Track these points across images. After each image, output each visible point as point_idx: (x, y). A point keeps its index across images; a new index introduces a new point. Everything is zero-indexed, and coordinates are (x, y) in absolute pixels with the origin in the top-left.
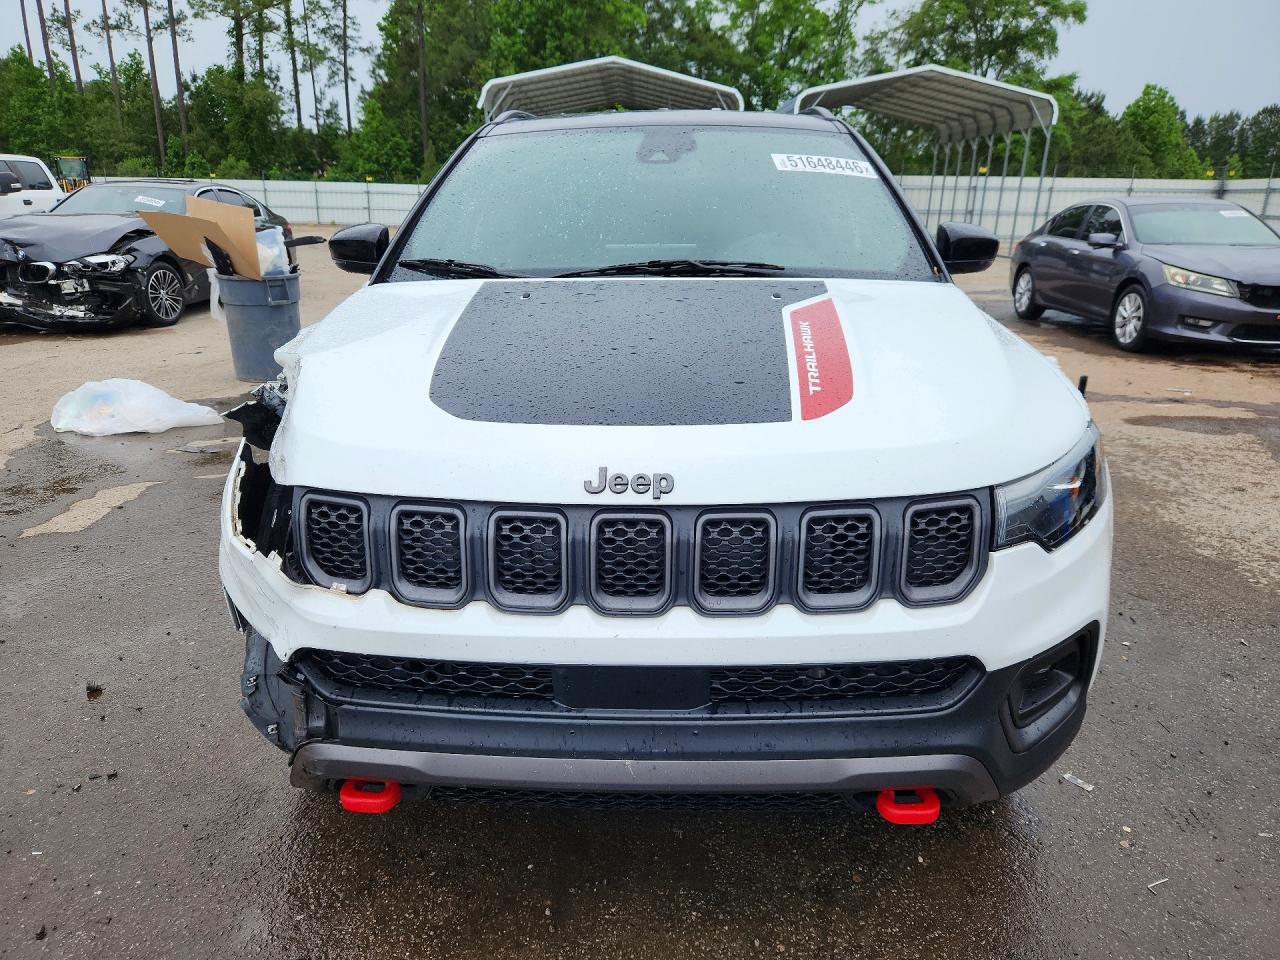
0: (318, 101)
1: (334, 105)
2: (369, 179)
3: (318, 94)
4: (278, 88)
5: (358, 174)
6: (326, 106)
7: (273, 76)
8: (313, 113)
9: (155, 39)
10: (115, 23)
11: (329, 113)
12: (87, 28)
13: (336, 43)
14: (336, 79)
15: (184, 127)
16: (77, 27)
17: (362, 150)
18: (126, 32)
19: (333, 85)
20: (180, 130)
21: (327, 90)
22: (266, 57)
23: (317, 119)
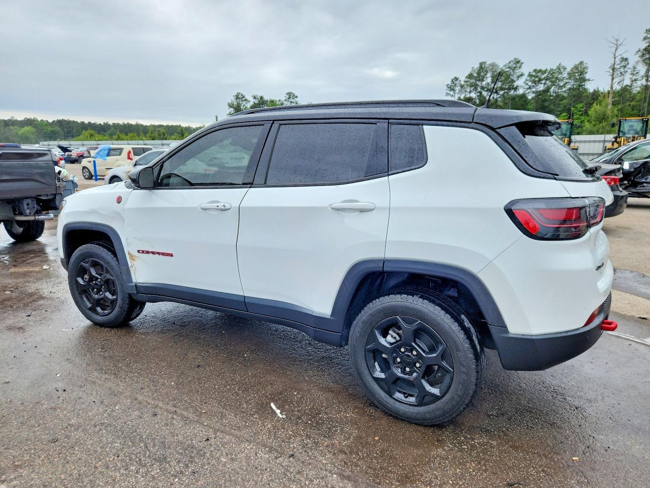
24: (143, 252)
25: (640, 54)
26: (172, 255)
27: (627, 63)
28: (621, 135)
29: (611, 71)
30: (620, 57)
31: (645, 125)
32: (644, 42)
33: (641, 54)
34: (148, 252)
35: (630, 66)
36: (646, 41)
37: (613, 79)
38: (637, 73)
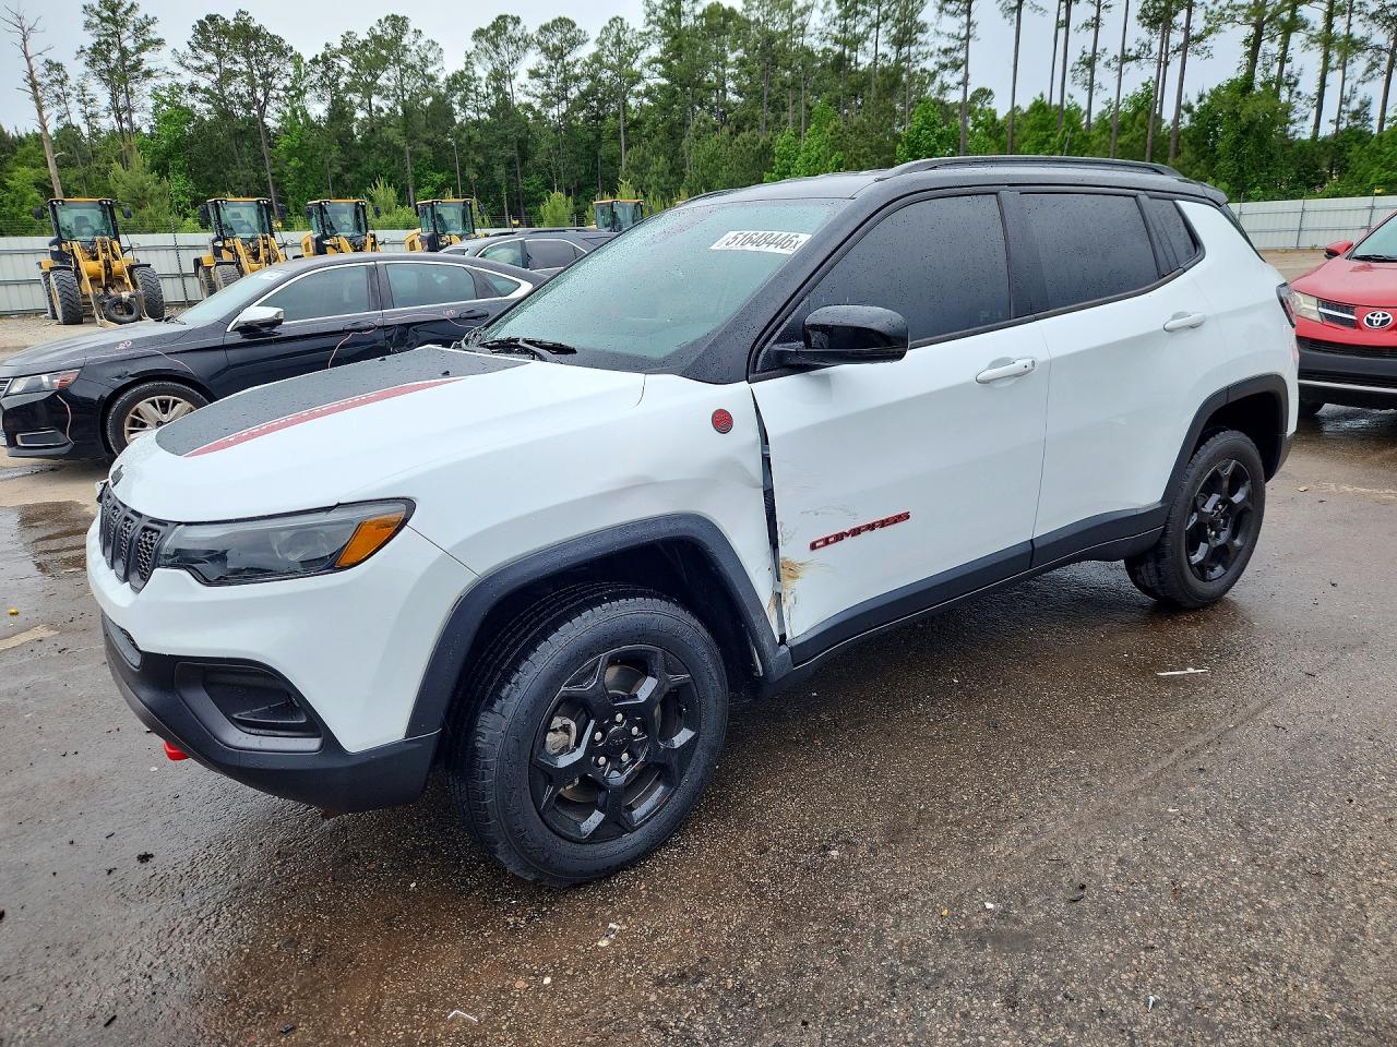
0: (1344, 101)
1: (1366, 104)
2: (1376, 191)
3: (1347, 92)
4: (1294, 94)
5: (1367, 186)
6: (1355, 105)
7: (1292, 80)
8: (1335, 117)
9: (1171, 64)
10: (1134, 55)
11: (1355, 115)
12: (1108, 64)
13: (1389, 27)
14: (1376, 71)
15: (1172, 152)
16: (1099, 65)
17: (1382, 156)
18: (1143, 61)
19: (1370, 79)
20: (1167, 156)
21: (1360, 86)
22: (1289, 61)
23: (1338, 124)
24: (827, 542)
25: (84, 58)
26: (906, 516)
27: (62, 75)
28: (63, 234)
29: (30, 89)
30: (42, 59)
31: (108, 215)
32: (88, 32)
33: (89, 59)
34: (839, 537)
35: (72, 82)
36: (92, 32)
37: (40, 109)
38: (92, 100)
